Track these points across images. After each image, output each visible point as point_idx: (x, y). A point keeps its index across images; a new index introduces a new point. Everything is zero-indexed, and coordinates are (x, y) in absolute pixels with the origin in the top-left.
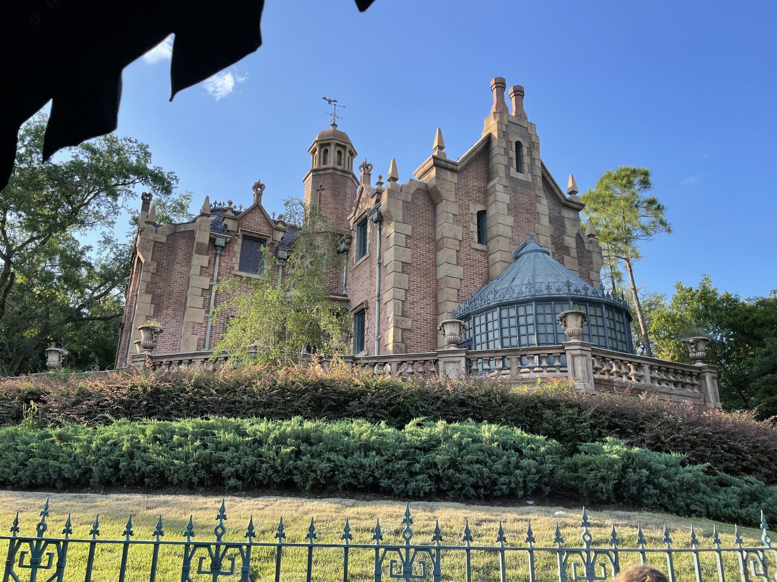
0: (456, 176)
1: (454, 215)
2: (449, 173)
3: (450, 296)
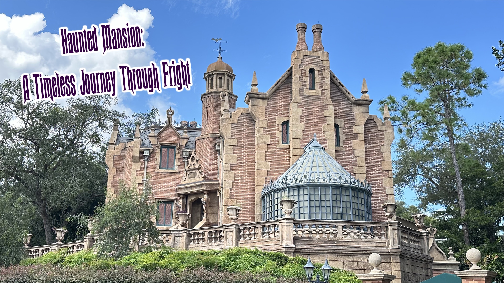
0: (266, 101)
1: (264, 128)
2: (261, 100)
3: (260, 182)
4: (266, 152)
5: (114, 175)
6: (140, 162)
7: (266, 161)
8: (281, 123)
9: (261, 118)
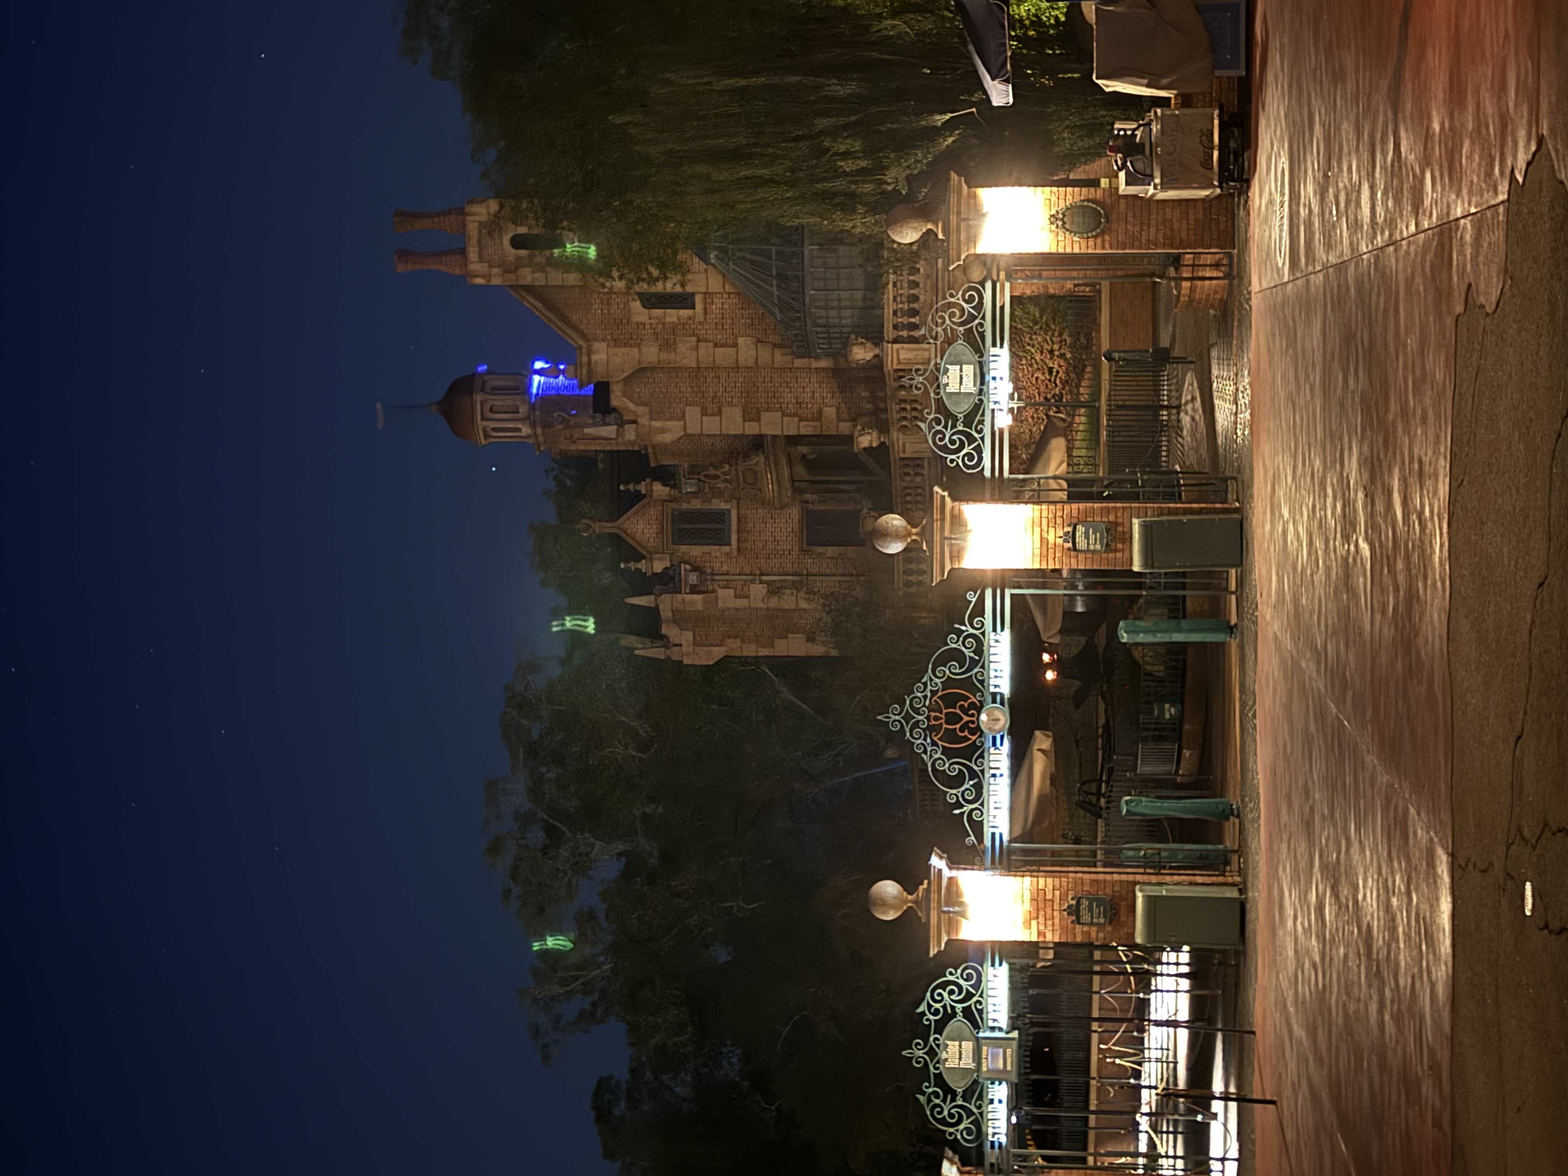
2: (595, 357)
4: (716, 345)
5: (743, 642)
6: (714, 591)
7: (735, 345)
8: (646, 311)
9: (637, 356)
